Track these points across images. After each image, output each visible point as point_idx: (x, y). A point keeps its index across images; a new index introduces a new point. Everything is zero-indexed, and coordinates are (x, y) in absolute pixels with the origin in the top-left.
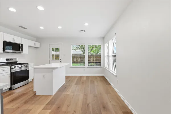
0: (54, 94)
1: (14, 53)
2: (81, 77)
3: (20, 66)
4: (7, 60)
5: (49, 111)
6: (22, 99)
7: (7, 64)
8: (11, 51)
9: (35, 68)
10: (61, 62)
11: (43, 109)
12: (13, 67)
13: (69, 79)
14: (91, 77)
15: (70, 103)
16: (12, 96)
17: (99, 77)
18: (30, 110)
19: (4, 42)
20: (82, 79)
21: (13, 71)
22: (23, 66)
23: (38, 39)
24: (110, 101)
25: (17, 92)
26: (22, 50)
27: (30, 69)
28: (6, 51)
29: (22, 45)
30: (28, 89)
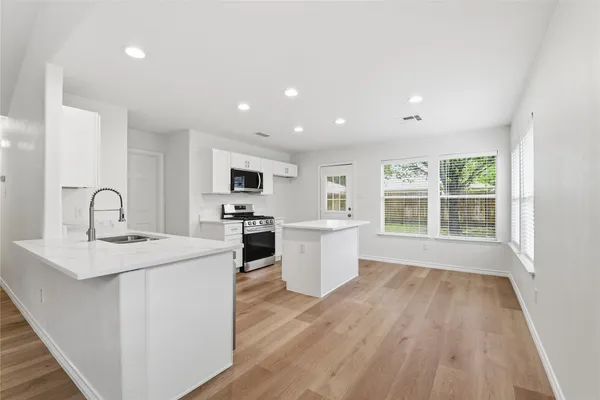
0: (323, 295)
1: (247, 194)
2: (411, 269)
3: (258, 222)
4: (237, 208)
5: (308, 325)
6: (262, 291)
7: (236, 216)
8: (243, 189)
9: (284, 228)
10: (349, 216)
11: (296, 318)
12: (247, 222)
13: (371, 269)
14: (451, 273)
15: (358, 321)
16: (245, 282)
17: (485, 278)
18: (273, 313)
19: (232, 170)
20: (415, 274)
21: (246, 232)
22: (264, 221)
23: (295, 156)
24: (485, 352)
25: (254, 277)
26: (261, 187)
27: (276, 231)
28: (236, 189)
29: (261, 174)
30: (272, 275)
